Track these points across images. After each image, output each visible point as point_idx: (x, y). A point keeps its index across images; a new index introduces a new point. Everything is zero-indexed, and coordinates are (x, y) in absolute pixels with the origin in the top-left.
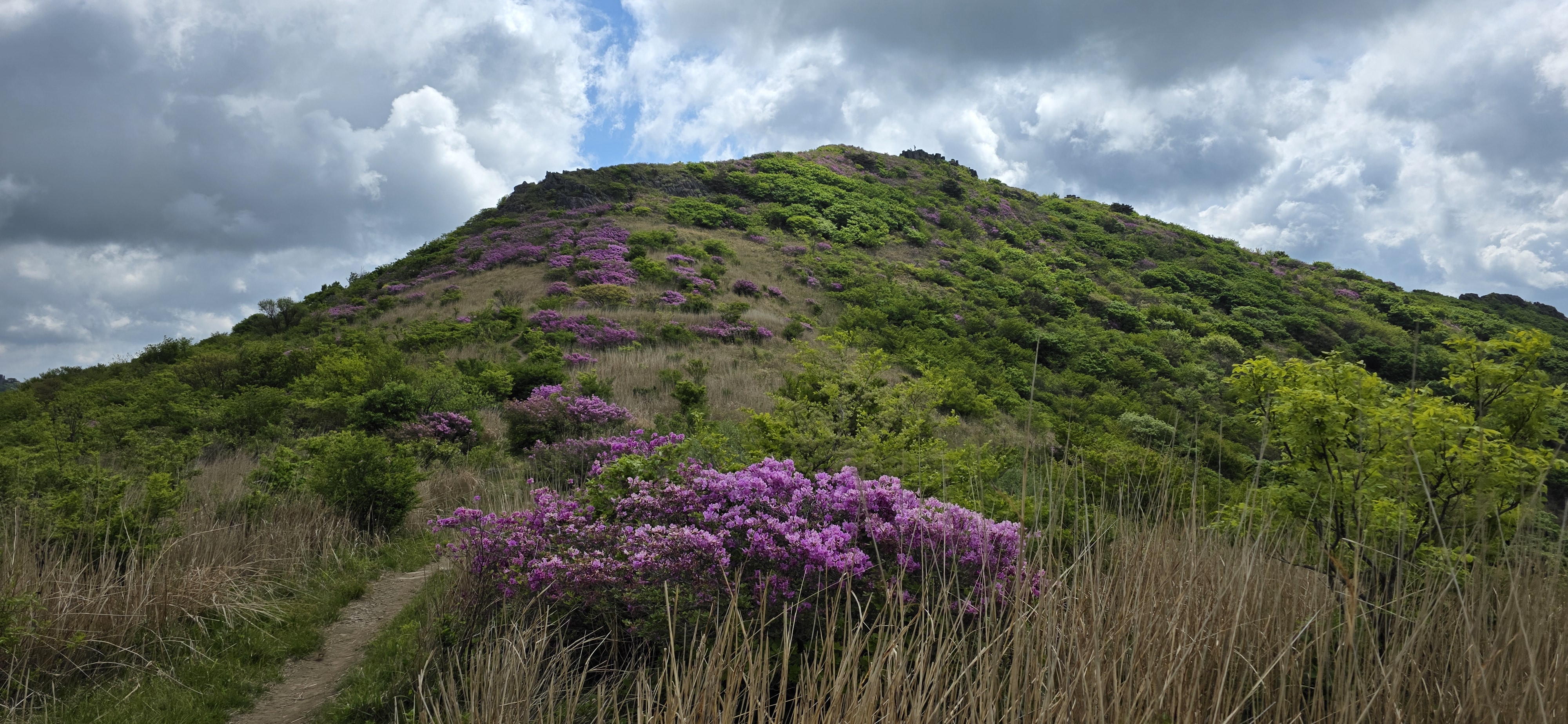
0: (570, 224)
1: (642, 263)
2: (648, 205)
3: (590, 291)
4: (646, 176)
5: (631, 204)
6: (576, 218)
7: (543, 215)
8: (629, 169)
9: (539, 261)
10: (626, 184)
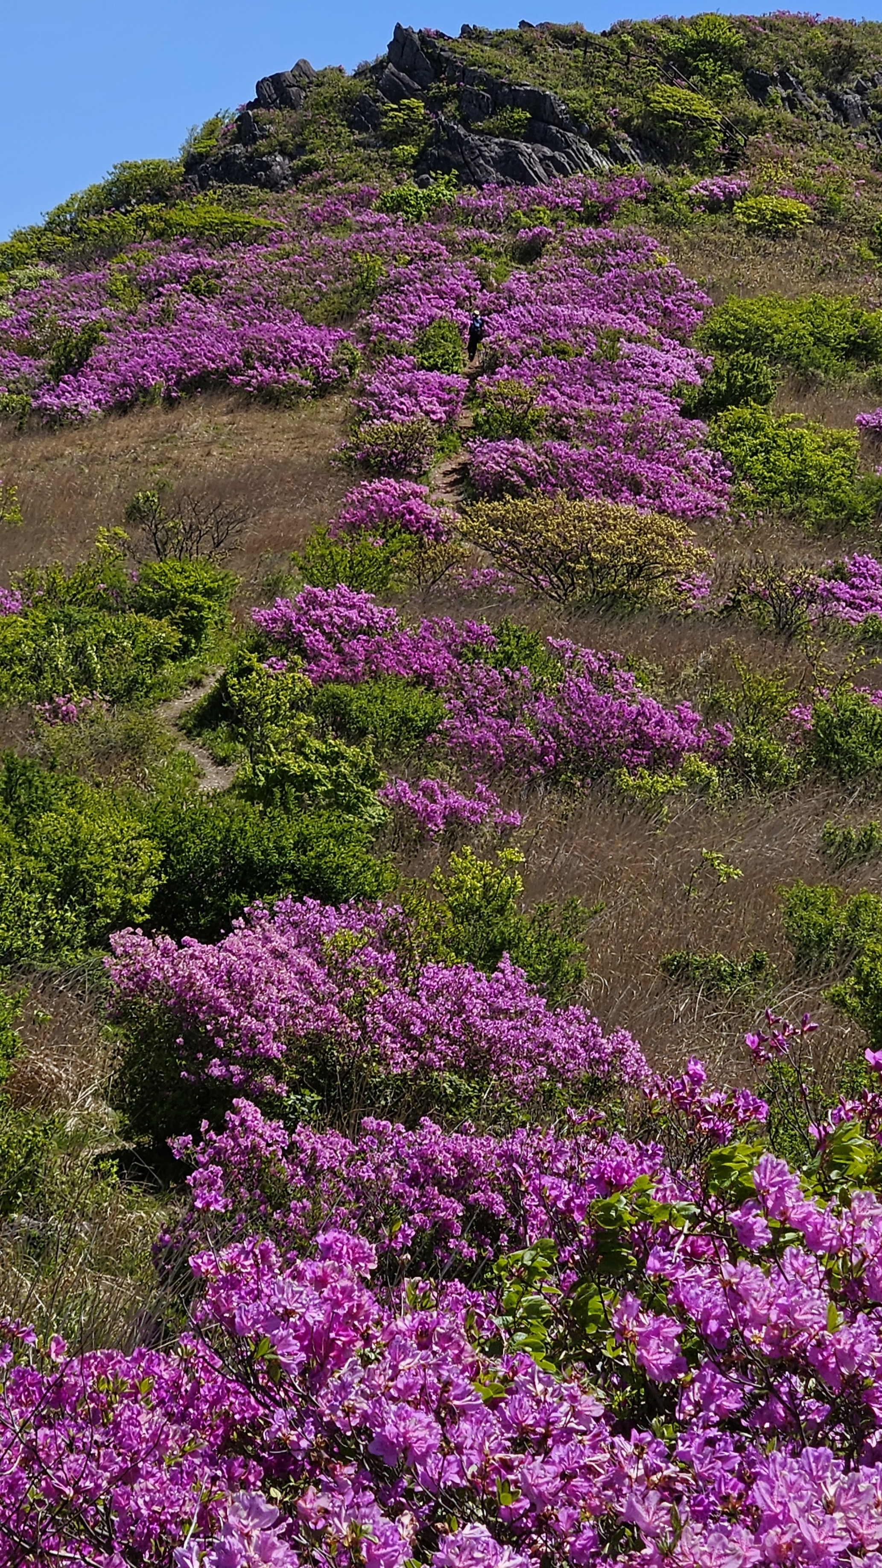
0: (467, 248)
1: (755, 429)
2: (803, 192)
3: (520, 526)
4: (807, 72)
5: (735, 183)
6: (494, 226)
7: (362, 202)
8: (738, 39)
9: (322, 390)
10: (720, 96)
